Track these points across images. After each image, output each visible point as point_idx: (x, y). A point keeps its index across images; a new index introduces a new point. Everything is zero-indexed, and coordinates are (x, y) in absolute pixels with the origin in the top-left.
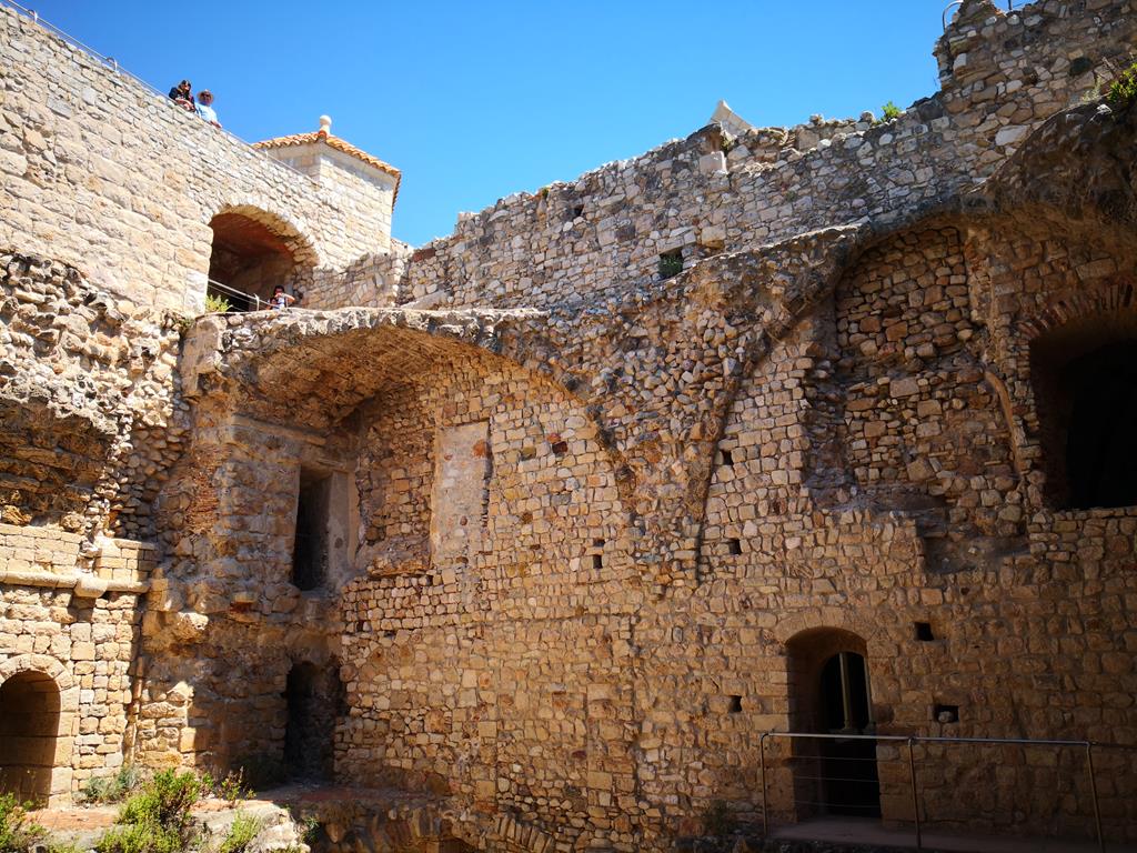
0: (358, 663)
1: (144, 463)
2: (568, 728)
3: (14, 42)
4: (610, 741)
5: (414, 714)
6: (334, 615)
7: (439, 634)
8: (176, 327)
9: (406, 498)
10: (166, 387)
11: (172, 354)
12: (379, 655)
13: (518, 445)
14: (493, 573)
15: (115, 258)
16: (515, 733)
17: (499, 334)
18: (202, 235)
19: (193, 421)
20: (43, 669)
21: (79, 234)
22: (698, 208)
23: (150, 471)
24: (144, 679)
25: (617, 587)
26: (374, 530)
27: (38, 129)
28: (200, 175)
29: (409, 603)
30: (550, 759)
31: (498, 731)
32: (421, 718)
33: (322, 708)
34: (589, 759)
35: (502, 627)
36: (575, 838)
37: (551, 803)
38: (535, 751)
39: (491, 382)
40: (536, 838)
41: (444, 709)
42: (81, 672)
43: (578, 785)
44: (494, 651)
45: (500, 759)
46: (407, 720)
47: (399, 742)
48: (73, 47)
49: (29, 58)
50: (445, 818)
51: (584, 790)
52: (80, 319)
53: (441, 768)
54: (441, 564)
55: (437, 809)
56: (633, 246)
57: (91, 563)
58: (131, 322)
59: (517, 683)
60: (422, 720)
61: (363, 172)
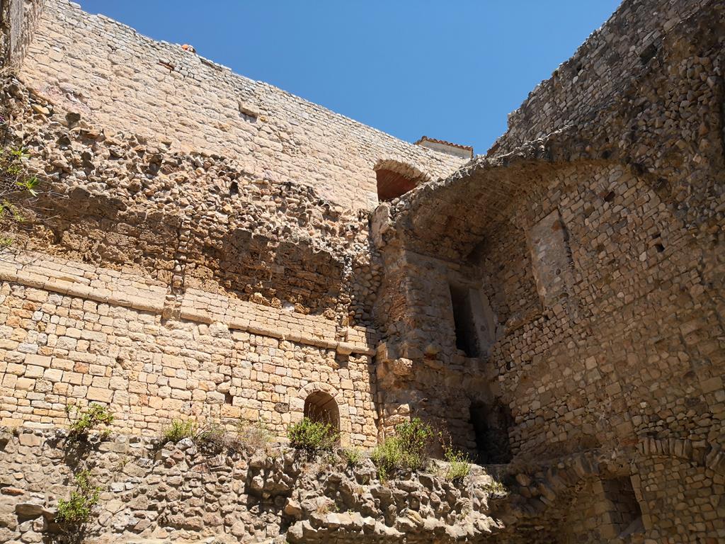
0: (512, 388)
1: (362, 288)
2: (674, 361)
3: (269, 96)
4: (710, 354)
5: (559, 402)
6: (490, 368)
7: (562, 346)
8: (366, 216)
9: (518, 285)
10: (366, 245)
11: (366, 231)
12: (525, 378)
13: (581, 210)
14: (587, 292)
15: (330, 187)
16: (635, 383)
17: (549, 149)
18: (370, 175)
19: (383, 262)
20: (327, 391)
21: (311, 176)
22: (656, 18)
23: (366, 293)
24: (383, 404)
25: (679, 255)
26: (503, 315)
27: (285, 131)
28: (364, 147)
29: (536, 337)
30: (667, 387)
31: (621, 387)
32: (564, 403)
33: (497, 435)
34: (698, 374)
35: (604, 321)
36: (706, 434)
37: (678, 417)
38: (654, 387)
39: (552, 186)
40: (674, 445)
41: (578, 390)
42: (347, 396)
43: (695, 395)
44: (603, 337)
45: (629, 404)
46: (555, 409)
47: (553, 425)
48: (294, 96)
49: (276, 102)
50: (601, 462)
51: (701, 396)
52: (318, 211)
53: (588, 430)
54: (551, 303)
55: (592, 455)
56: (620, 63)
57: (343, 338)
58: (343, 216)
59: (626, 350)
60: (566, 405)
61: (451, 151)
